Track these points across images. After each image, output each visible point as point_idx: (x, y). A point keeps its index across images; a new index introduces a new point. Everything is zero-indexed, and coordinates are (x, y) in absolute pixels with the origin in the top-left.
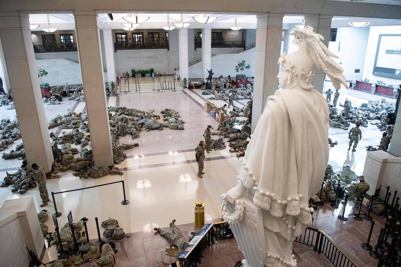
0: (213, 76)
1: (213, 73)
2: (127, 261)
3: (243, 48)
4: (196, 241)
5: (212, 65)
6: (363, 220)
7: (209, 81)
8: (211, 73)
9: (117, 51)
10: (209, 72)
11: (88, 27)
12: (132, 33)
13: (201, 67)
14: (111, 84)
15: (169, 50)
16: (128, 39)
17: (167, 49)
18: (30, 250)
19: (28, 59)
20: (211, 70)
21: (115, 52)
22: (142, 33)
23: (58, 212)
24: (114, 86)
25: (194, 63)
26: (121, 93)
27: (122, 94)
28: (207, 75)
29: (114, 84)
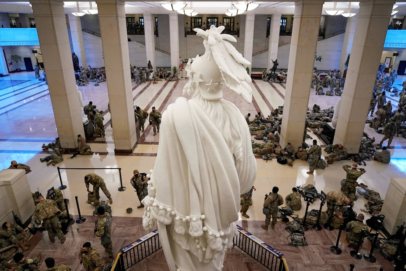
0: (278, 67)
1: (278, 64)
2: (92, 241)
3: (322, 37)
4: (147, 237)
5: (278, 55)
6: (361, 259)
7: (273, 72)
8: (276, 63)
9: (187, 35)
10: (274, 62)
11: (111, 16)
12: (207, 18)
13: (267, 57)
14: (173, 69)
15: (239, 37)
16: (203, 23)
17: (237, 36)
18: (15, 215)
19: (59, 45)
20: (276, 60)
21: (185, 37)
22: (217, 18)
23: (63, 185)
24: (176, 71)
25: (264, 51)
26: (182, 78)
27: (182, 80)
28: (271, 65)
29: (177, 69)
